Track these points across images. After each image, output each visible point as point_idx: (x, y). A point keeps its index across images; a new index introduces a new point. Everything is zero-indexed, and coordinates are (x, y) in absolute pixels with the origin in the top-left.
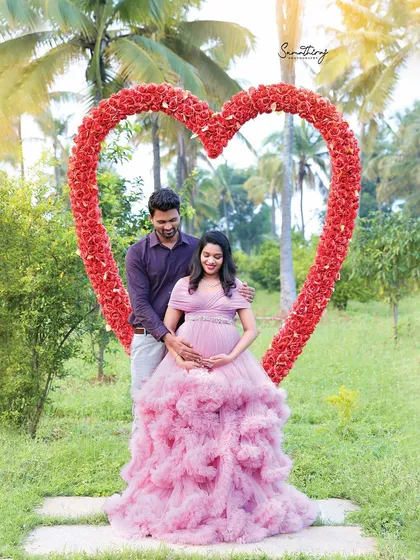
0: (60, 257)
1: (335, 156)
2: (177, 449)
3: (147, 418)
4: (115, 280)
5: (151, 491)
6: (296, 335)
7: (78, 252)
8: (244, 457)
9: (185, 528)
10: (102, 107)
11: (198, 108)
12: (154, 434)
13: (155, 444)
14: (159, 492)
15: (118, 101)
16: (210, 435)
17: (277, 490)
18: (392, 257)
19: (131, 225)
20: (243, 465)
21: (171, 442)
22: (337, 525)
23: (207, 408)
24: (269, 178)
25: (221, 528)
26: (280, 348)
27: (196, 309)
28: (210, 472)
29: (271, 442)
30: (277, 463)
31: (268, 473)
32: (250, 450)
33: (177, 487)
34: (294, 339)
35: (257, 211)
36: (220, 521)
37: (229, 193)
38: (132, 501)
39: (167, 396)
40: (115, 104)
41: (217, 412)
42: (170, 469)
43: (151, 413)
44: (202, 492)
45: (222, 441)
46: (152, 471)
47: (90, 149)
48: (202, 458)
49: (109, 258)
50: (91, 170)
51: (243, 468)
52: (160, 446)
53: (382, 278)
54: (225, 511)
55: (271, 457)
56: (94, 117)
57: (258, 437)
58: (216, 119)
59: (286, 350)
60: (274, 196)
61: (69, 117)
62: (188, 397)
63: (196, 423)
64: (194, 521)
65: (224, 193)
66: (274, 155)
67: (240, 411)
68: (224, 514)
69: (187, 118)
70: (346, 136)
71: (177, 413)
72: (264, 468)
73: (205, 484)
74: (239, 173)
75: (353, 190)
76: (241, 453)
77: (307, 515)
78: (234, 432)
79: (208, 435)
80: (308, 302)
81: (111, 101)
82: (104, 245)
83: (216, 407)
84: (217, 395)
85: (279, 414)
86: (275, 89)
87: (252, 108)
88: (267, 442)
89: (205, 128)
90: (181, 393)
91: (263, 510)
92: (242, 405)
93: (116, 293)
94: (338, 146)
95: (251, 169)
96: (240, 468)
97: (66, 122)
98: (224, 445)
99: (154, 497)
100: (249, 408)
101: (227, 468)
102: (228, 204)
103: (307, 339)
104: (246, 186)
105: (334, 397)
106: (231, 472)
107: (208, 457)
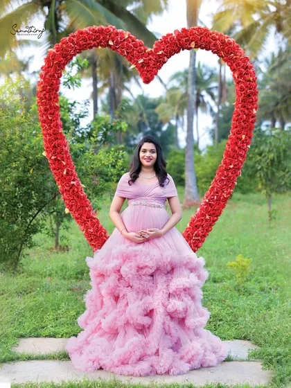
0: (31, 158)
1: (238, 83)
2: (122, 303)
3: (98, 280)
4: (72, 175)
5: (101, 336)
6: (207, 217)
7: (44, 154)
8: (172, 310)
9: (127, 364)
10: (63, 43)
11: (135, 45)
12: (103, 292)
13: (104, 300)
14: (107, 336)
15: (75, 39)
16: (146, 293)
17: (197, 334)
18: (268, 161)
19: (80, 135)
20: (172, 316)
21: (117, 298)
22: (243, 361)
23: (144, 272)
24: (174, 105)
25: (155, 364)
26: (196, 226)
27: (136, 196)
28: (146, 321)
29: (193, 298)
30: (198, 314)
31: (190, 322)
32: (177, 304)
33: (121, 333)
34: (207, 220)
35: (165, 128)
36: (154, 358)
37: (145, 115)
38: (87, 343)
39: (113, 264)
40: (72, 41)
41: (152, 275)
42: (115, 319)
43: (102, 275)
44: (140, 336)
45: (156, 298)
46: (103, 320)
47: (54, 76)
48: (140, 310)
49: (68, 158)
50: (54, 91)
51: (172, 318)
52: (108, 301)
53: (260, 176)
54: (158, 351)
55: (192, 309)
56: (57, 51)
57: (183, 294)
58: (149, 54)
59: (200, 228)
60: (177, 118)
61: (30, 58)
62: (130, 264)
63: (136, 284)
64: (134, 358)
65: (141, 115)
66: (177, 89)
67: (169, 275)
68: (157, 353)
69: (128, 53)
70: (247, 67)
71: (121, 275)
72: (187, 318)
73: (143, 330)
74: (152, 101)
75: (252, 109)
76: (170, 306)
77: (221, 354)
78: (165, 291)
79: (144, 292)
80: (217, 193)
81: (70, 39)
82: (64, 148)
83: (151, 271)
84: (151, 262)
85: (199, 277)
86: (194, 31)
87: (177, 46)
88: (190, 298)
89: (141, 61)
90: (124, 261)
91: (186, 350)
92: (171, 270)
93: (73, 184)
94: (240, 75)
95: (161, 98)
96: (169, 318)
97: (27, 62)
98: (157, 300)
99: (104, 340)
100: (176, 272)
101: (159, 318)
102: (144, 124)
103: (216, 220)
104: (157, 110)
105: (233, 263)
106: (162, 321)
107: (145, 310)
